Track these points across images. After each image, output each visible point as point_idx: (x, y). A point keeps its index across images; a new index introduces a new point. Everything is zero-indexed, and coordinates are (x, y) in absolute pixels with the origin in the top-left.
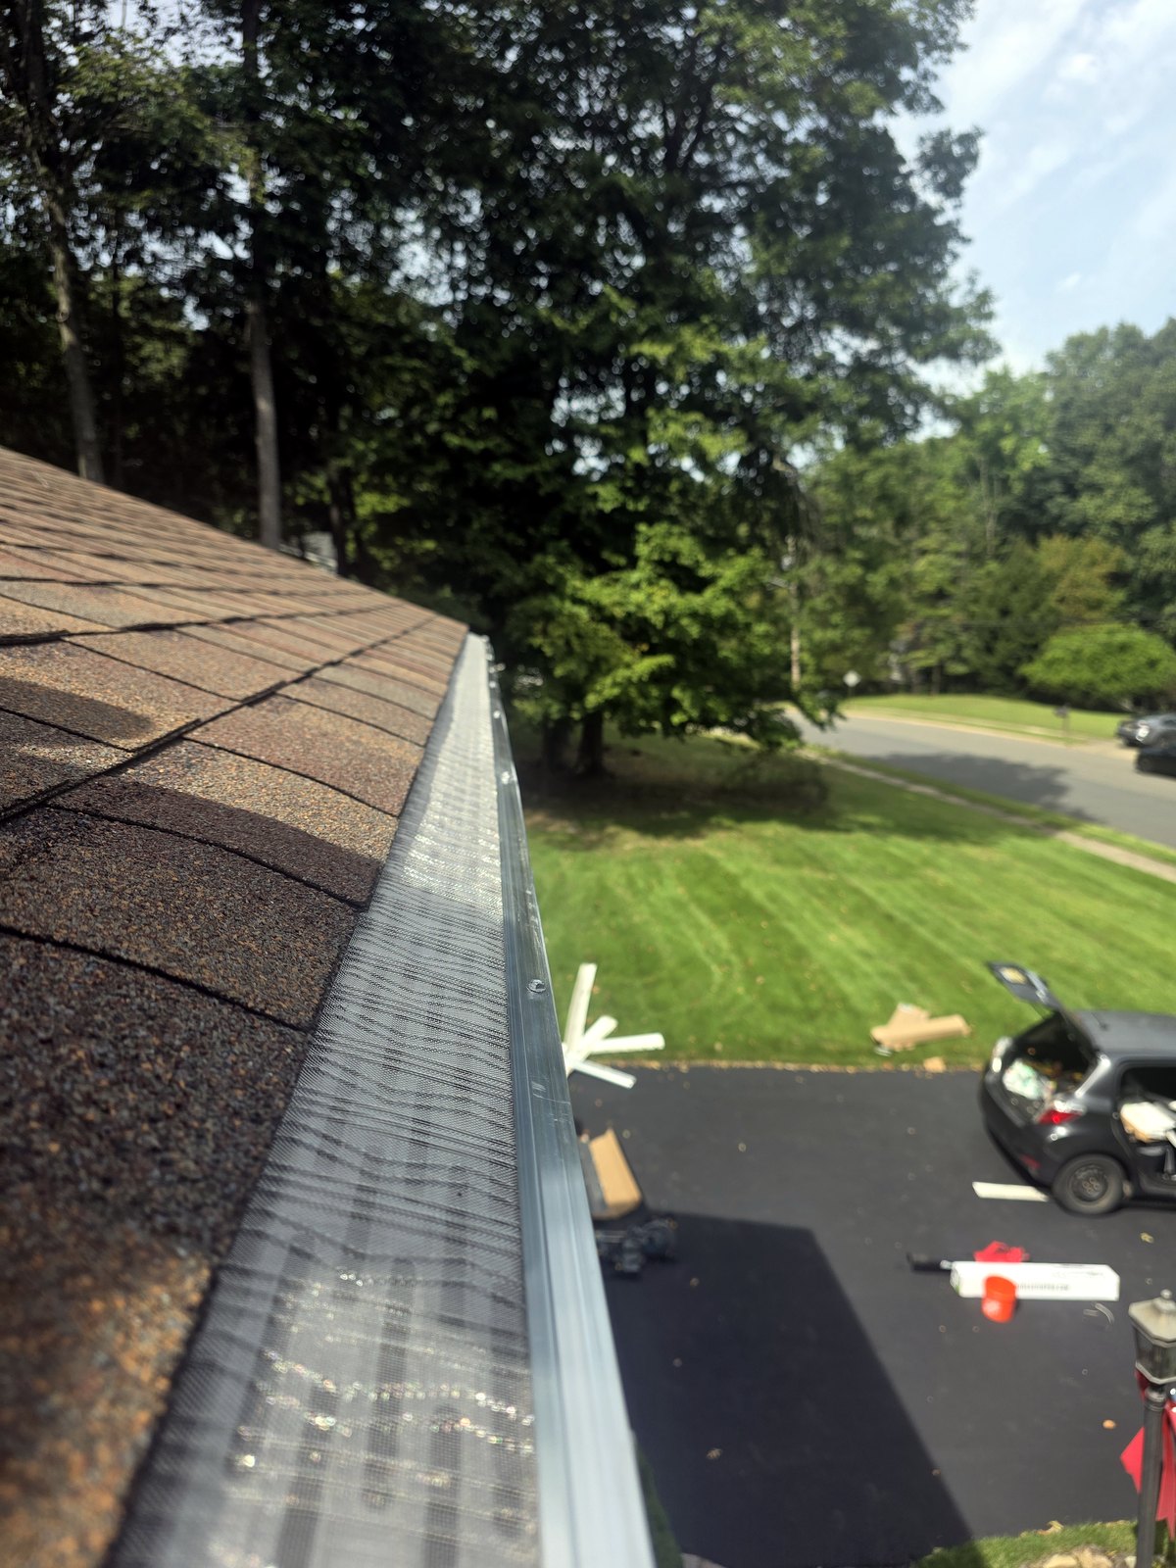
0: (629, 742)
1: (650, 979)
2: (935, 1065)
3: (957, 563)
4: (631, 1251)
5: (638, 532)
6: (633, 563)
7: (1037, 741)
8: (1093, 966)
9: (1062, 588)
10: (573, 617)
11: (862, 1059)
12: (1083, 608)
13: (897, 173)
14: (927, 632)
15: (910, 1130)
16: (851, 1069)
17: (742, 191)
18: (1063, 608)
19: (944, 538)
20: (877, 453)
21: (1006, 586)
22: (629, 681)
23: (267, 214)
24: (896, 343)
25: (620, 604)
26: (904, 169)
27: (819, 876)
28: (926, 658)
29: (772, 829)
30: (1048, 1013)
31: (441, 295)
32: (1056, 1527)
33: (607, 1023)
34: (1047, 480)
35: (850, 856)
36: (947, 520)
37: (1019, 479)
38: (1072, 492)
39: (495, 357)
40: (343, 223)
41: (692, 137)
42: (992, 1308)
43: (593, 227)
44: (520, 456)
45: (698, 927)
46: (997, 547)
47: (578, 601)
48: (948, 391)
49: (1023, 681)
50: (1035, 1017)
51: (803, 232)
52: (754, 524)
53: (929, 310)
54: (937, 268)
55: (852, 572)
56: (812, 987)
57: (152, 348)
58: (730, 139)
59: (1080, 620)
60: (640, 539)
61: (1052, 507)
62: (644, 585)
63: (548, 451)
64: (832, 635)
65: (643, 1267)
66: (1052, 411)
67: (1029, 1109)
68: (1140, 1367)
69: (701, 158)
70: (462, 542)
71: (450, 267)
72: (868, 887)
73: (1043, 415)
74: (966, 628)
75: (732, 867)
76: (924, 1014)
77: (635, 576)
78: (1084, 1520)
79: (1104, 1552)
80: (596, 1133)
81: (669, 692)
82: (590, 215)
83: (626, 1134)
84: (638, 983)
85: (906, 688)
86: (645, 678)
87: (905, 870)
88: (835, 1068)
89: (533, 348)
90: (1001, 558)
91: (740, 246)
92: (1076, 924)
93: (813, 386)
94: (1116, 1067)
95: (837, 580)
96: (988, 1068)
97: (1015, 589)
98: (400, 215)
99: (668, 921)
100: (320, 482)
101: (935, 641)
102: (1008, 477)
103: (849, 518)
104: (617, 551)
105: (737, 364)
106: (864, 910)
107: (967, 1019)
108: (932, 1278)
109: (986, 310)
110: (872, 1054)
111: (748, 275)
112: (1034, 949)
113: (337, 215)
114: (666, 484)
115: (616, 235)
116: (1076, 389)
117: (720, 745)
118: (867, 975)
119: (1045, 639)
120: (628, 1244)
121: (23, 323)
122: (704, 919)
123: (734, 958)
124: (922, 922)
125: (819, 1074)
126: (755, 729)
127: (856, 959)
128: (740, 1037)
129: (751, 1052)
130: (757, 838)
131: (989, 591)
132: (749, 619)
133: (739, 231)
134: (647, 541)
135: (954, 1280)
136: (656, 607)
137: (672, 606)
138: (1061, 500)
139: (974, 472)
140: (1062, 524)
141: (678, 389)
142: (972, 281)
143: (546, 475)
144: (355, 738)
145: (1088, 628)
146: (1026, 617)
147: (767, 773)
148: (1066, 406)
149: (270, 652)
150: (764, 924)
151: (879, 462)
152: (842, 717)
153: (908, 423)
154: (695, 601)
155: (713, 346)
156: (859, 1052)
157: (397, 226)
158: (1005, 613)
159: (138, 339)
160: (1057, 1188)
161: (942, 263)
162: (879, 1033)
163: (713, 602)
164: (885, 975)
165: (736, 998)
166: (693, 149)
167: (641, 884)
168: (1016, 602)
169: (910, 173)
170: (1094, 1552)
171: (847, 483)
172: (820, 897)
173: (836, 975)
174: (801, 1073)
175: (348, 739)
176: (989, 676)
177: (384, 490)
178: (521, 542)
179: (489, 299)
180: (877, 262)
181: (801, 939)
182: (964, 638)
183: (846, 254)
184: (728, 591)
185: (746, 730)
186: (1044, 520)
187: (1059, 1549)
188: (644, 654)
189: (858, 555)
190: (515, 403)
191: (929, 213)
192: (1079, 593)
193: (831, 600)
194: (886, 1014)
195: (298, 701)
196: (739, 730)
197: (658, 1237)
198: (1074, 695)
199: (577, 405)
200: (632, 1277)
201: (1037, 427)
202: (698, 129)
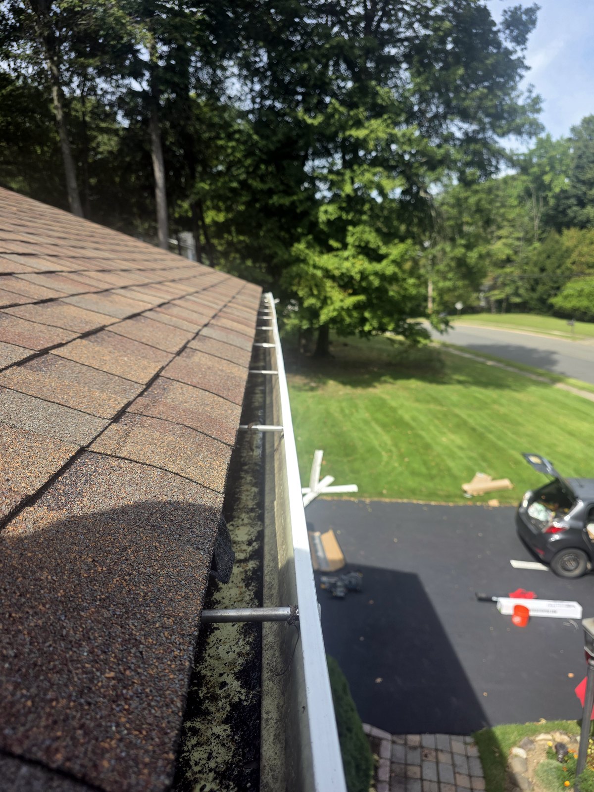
0: (342, 339)
1: (350, 458)
2: (494, 503)
3: (517, 243)
4: (340, 586)
5: (348, 231)
6: (345, 246)
7: (557, 338)
8: (579, 455)
9: (574, 256)
10: (314, 276)
11: (457, 500)
12: (585, 267)
13: (491, 31)
14: (500, 280)
15: (480, 534)
16: (451, 504)
17: (406, 43)
18: (574, 267)
19: (511, 230)
20: (475, 187)
21: (544, 256)
22: (342, 308)
23: (158, 66)
24: (488, 126)
25: (338, 268)
26: (495, 29)
27: (438, 408)
28: (499, 294)
29: (414, 384)
30: (552, 479)
31: (247, 105)
32: (543, 721)
33: (329, 479)
34: (568, 198)
35: (455, 398)
36: (513, 220)
37: (553, 197)
38: (582, 204)
39: (274, 139)
40: (197, 69)
41: (380, 13)
42: (517, 620)
43: (326, 66)
44: (288, 192)
45: (376, 433)
46: (540, 235)
47: (315, 267)
48: (515, 152)
49: (551, 306)
50: (546, 480)
51: (438, 66)
52: (409, 224)
53: (506, 108)
54: (512, 83)
55: (460, 251)
56: (433, 464)
57: (102, 138)
58: (400, 14)
59: (583, 273)
60: (349, 234)
61: (570, 213)
62: (351, 259)
63: (302, 188)
64: (448, 284)
65: (346, 594)
66: (573, 159)
67: (540, 526)
68: (586, 649)
69: (385, 26)
70: (257, 237)
71: (252, 90)
72: (463, 414)
73: (567, 161)
74: (522, 278)
75: (393, 404)
76: (489, 478)
77: (346, 254)
78: (557, 719)
79: (566, 734)
80: (323, 531)
81: (363, 314)
82: (324, 61)
83: (339, 532)
84: (345, 460)
85: (488, 310)
86: (351, 307)
87: (483, 405)
88: (443, 503)
89: (294, 133)
90: (541, 240)
91: (404, 73)
92: (571, 434)
93: (442, 151)
94: (586, 506)
95: (451, 255)
96: (520, 505)
97: (549, 257)
98: (225, 63)
99: (360, 430)
100: (186, 205)
101: (504, 285)
102: (547, 196)
103: (459, 222)
104: (337, 240)
105: (402, 140)
106: (461, 425)
107: (512, 481)
108: (487, 605)
109: (537, 107)
110: (463, 497)
111: (409, 90)
112: (549, 446)
113: (193, 64)
114: (363, 204)
115: (338, 70)
116: (586, 147)
117: (389, 341)
118: (461, 458)
119: (564, 284)
120: (339, 584)
121: (38, 126)
122: (378, 429)
123: (393, 449)
124: (491, 432)
125: (435, 506)
126: (407, 333)
127: (456, 450)
128: (396, 487)
129: (401, 495)
130: (407, 389)
131: (535, 258)
132: (405, 276)
133: (404, 66)
134: (353, 235)
135: (499, 606)
136: (356, 270)
137: (365, 269)
138: (575, 208)
139: (528, 193)
140: (576, 221)
141: (370, 153)
142: (530, 91)
143: (301, 201)
144: (220, 368)
145: (588, 278)
146: (554, 272)
147: (413, 355)
148: (580, 157)
149: (180, 323)
150: (409, 432)
151: (476, 192)
152: (452, 327)
153: (493, 169)
154: (377, 267)
155: (389, 130)
156: (456, 496)
157: (224, 69)
158: (543, 270)
159: (95, 133)
160: (553, 564)
161: (514, 81)
162: (466, 487)
163: (386, 267)
164: (470, 458)
165: (394, 468)
166: (380, 21)
167: (347, 411)
168: (548, 264)
169: (499, 31)
170: (561, 734)
171: (459, 203)
172: (438, 418)
173: (445, 457)
174: (426, 505)
175: (219, 370)
176: (533, 303)
177: (219, 210)
178: (287, 236)
179: (272, 107)
180: (479, 81)
181: (428, 439)
182: (520, 283)
183: (462, 78)
184: (394, 262)
185: (403, 333)
186: (566, 219)
187: (544, 731)
188: (350, 295)
189: (463, 242)
190: (285, 163)
191: (508, 53)
192: (583, 260)
193: (448, 265)
194: (470, 478)
195: (196, 350)
196: (398, 333)
197: (354, 581)
198: (578, 314)
199: (317, 162)
200: (341, 598)
201: (564, 168)
202: (383, 9)
